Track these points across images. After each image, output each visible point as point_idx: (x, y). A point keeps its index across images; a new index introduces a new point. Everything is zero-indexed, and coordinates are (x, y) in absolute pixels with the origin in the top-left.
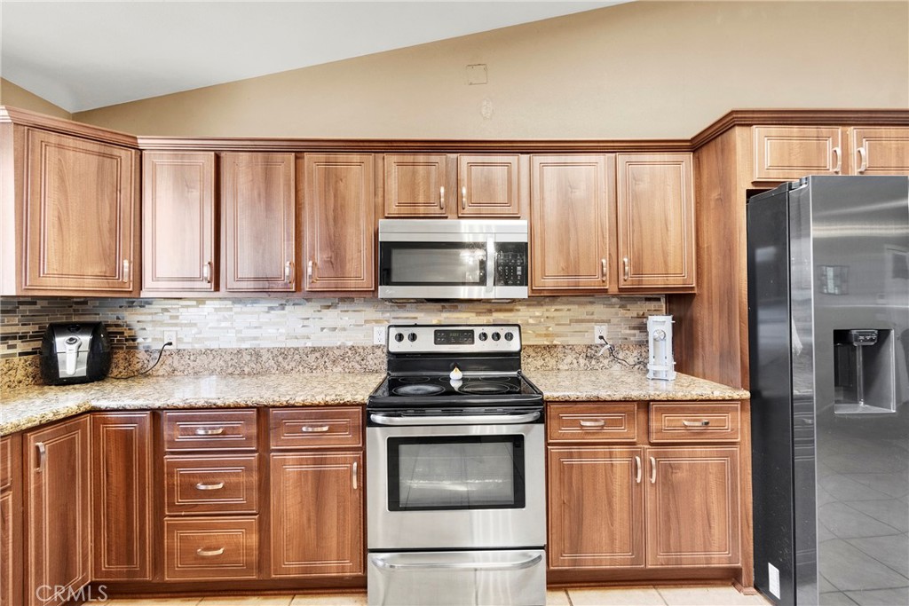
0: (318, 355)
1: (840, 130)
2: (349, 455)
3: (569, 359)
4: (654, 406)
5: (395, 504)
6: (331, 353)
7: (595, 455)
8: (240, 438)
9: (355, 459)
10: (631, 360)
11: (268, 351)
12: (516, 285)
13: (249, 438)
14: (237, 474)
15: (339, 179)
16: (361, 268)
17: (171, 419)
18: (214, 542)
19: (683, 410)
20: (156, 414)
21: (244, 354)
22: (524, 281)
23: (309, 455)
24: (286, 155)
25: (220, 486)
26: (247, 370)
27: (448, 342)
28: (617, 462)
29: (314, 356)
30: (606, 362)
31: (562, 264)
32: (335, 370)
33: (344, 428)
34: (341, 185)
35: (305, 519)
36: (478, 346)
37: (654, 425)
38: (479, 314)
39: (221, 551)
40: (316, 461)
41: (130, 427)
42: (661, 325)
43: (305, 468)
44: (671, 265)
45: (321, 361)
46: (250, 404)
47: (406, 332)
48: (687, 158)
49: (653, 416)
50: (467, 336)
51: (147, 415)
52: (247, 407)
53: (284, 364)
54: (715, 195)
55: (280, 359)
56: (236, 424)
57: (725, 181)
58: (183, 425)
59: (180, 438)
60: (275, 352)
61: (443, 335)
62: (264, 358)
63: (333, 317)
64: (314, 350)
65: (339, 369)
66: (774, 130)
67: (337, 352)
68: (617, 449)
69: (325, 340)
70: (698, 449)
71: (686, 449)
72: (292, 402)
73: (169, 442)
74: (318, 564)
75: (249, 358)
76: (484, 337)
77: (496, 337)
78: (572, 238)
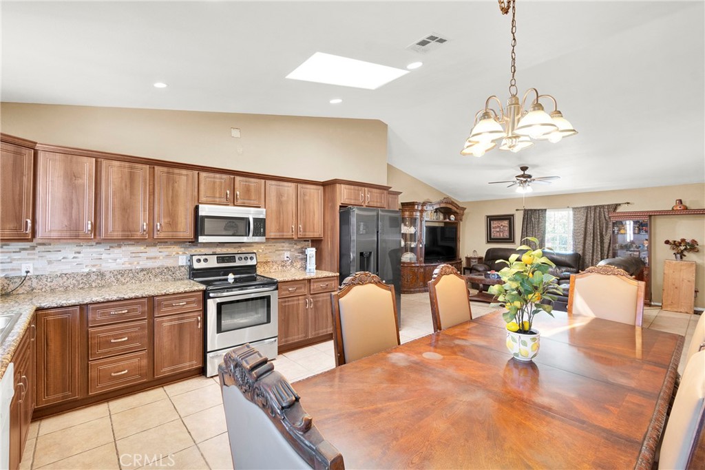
0: (145, 273)
1: (363, 188)
2: (196, 314)
3: (274, 267)
4: (312, 281)
5: (219, 330)
6: (153, 271)
7: (293, 301)
8: (138, 313)
9: (200, 315)
10: (299, 266)
11: (110, 272)
12: (260, 236)
13: (143, 313)
14: (136, 332)
15: (174, 182)
16: (185, 227)
17: (93, 309)
18: (121, 368)
19: (321, 281)
20: (83, 307)
21: (92, 275)
22: (264, 234)
23: (177, 317)
24: (144, 166)
25: (126, 339)
26: (94, 285)
27: (223, 262)
28: (300, 302)
29: (142, 273)
30: (289, 267)
31: (277, 227)
32: (156, 280)
33: (193, 302)
34: (176, 185)
35: (173, 346)
36: (238, 263)
37: (312, 287)
38: (235, 248)
39: (126, 371)
40: (179, 319)
41: (65, 316)
42: (311, 252)
43: (173, 323)
44: (316, 228)
45: (147, 276)
46: (144, 295)
47: (202, 258)
48: (321, 188)
49: (312, 284)
50: (232, 259)
51: (78, 309)
52: (143, 298)
53: (122, 279)
54: (330, 205)
55: (119, 276)
56: (135, 307)
57: (333, 200)
58: (101, 311)
59: (99, 318)
60: (115, 273)
61: (221, 259)
62: (107, 277)
63: (153, 251)
64: (142, 270)
65: (159, 280)
66: (347, 186)
67: (157, 270)
68: (300, 297)
69: (149, 264)
70: (325, 294)
71: (322, 294)
72: (168, 293)
73: (92, 321)
74: (180, 366)
75: (96, 277)
76: (240, 259)
77: (246, 258)
78: (282, 216)
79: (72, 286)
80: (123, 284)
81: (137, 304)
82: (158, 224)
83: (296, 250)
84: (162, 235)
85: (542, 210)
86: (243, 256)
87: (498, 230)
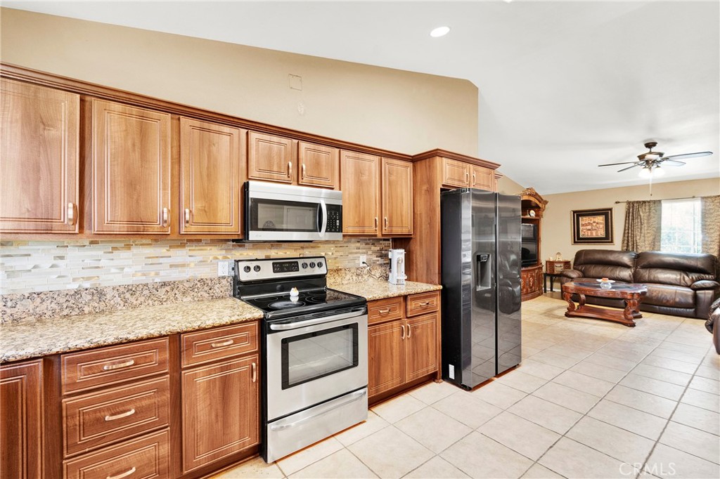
0: (168, 288)
1: (468, 165)
2: (249, 358)
3: (348, 277)
4: (409, 298)
5: (286, 384)
6: (181, 286)
7: (386, 328)
8: (153, 364)
9: (254, 361)
10: (378, 275)
11: (113, 289)
12: (335, 231)
13: (161, 363)
14: (149, 397)
15: (211, 144)
17: (70, 362)
18: (124, 465)
19: (420, 298)
20: (50, 361)
21: (83, 294)
22: (340, 230)
23: (217, 366)
25: (133, 411)
26: (87, 309)
27: (282, 271)
28: (394, 330)
29: (164, 290)
30: (366, 277)
31: (357, 220)
32: (185, 300)
33: (245, 339)
34: (214, 149)
35: (213, 417)
36: (302, 272)
37: (409, 307)
38: (296, 250)
39: (134, 469)
40: (222, 369)
43: (213, 376)
44: (404, 222)
45: (171, 294)
46: (163, 333)
47: (252, 265)
48: (411, 165)
49: (409, 303)
50: (292, 265)
51: (40, 364)
52: (161, 336)
53: (132, 299)
54: (425, 187)
55: (128, 295)
56: (148, 354)
57: (430, 182)
58: (85, 365)
59: (80, 376)
60: (122, 290)
61: (279, 266)
62: (108, 297)
63: (180, 255)
64: (164, 284)
65: (189, 299)
66: (450, 161)
67: (187, 285)
68: (395, 323)
69: (175, 275)
70: (425, 317)
71: (421, 318)
73: (67, 385)
74: (225, 448)
75: (90, 297)
76: (305, 266)
77: (312, 265)
78: (362, 203)
79: (50, 313)
80: (134, 307)
81: (151, 348)
82: (187, 211)
83: (374, 252)
84: (193, 229)
85: (655, 202)
86: (308, 261)
87: (589, 227)
